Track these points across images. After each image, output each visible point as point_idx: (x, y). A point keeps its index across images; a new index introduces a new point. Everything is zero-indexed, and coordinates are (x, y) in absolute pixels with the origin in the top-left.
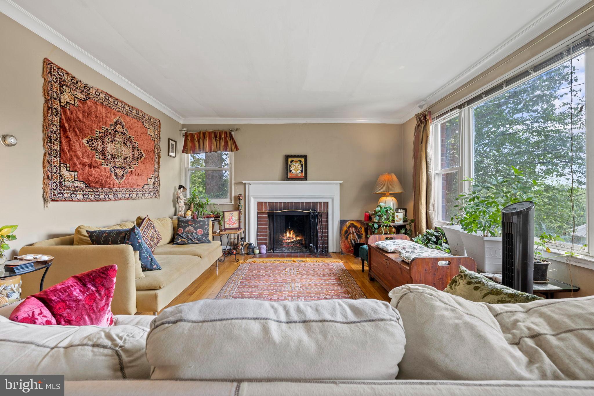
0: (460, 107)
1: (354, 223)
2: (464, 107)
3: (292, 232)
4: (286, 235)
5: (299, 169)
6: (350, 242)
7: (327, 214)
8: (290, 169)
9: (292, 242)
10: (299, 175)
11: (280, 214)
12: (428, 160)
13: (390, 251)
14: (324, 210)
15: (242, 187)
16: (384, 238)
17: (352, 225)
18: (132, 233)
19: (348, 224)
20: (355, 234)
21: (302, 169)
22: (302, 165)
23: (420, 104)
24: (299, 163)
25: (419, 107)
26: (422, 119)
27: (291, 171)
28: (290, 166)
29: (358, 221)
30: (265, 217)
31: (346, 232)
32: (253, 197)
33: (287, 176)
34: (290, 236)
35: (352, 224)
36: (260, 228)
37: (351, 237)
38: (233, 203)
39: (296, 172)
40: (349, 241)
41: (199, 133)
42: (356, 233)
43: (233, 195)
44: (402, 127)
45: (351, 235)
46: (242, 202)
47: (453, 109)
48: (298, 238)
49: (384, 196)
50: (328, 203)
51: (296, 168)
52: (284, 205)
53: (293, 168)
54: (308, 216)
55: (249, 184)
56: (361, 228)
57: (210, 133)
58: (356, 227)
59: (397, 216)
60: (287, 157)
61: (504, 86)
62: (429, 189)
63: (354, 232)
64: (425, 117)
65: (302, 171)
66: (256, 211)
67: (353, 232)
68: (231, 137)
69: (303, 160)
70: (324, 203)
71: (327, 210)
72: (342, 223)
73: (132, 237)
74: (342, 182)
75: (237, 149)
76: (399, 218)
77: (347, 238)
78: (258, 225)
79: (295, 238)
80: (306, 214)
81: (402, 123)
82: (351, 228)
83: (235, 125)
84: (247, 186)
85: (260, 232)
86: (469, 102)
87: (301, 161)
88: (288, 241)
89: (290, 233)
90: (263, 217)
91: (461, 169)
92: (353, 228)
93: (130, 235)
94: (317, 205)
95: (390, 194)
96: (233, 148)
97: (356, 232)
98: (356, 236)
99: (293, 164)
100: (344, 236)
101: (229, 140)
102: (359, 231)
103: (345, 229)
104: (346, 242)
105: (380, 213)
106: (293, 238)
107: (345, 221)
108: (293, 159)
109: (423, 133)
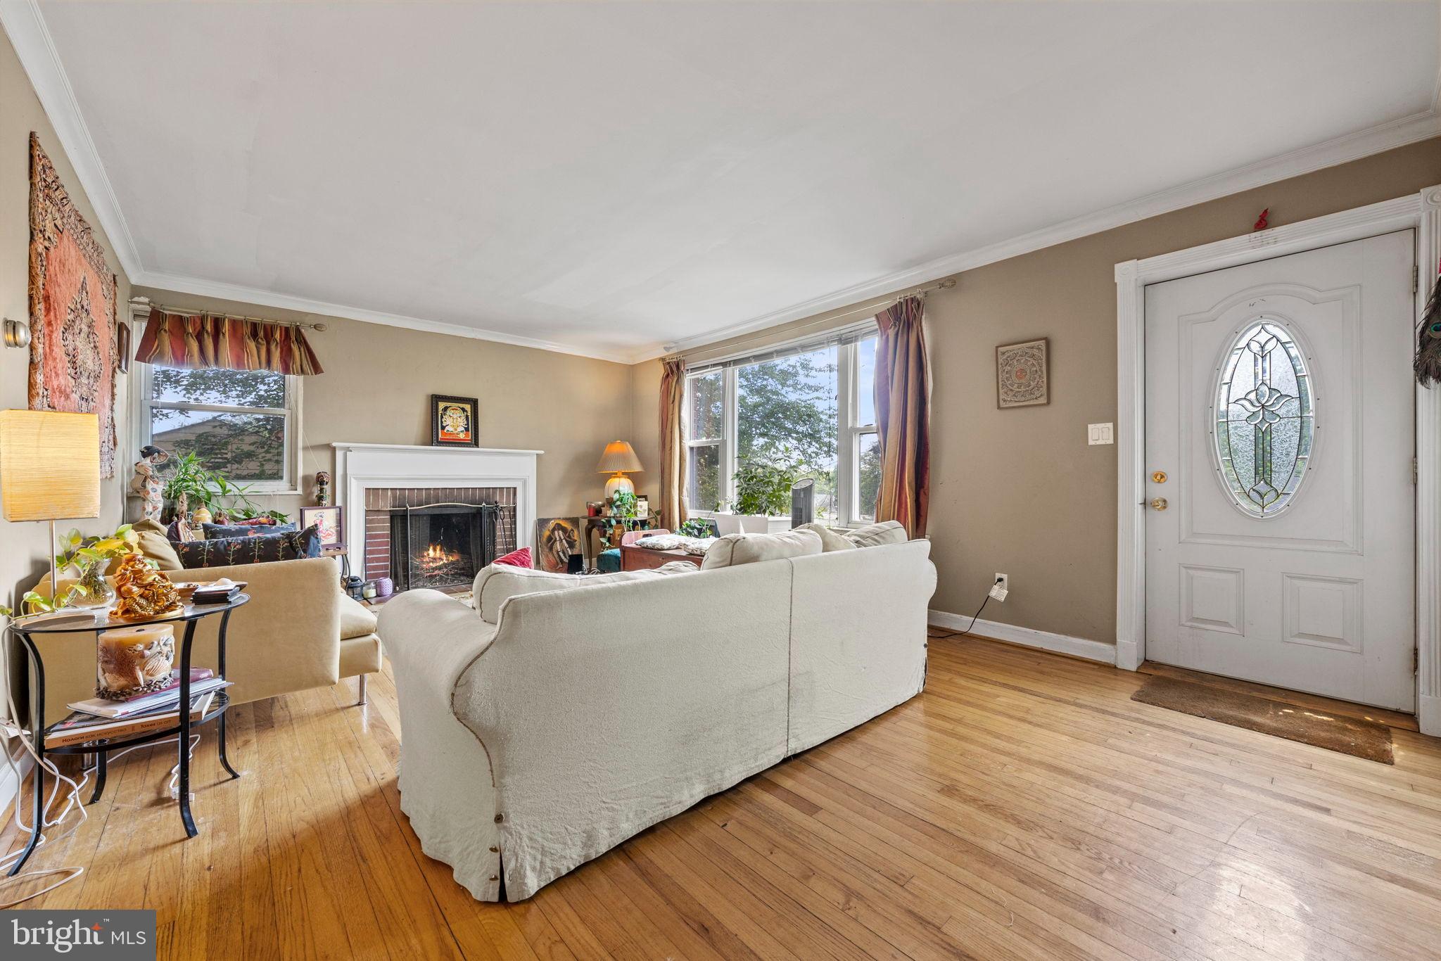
0: (724, 365)
1: (561, 522)
2: (730, 366)
3: (438, 548)
4: (428, 555)
5: (462, 424)
6: (556, 556)
7: (515, 509)
8: (442, 422)
9: (440, 568)
10: (462, 436)
11: (421, 513)
12: (682, 427)
13: (666, 548)
14: (508, 502)
15: (325, 456)
16: (642, 535)
17: (558, 527)
18: (312, 539)
19: (551, 525)
20: (564, 541)
21: (468, 424)
22: (467, 417)
23: (666, 346)
24: (459, 413)
25: (665, 348)
26: (675, 369)
27: (443, 428)
28: (442, 417)
29: (566, 519)
30: (383, 521)
31: (550, 539)
32: (355, 478)
33: (434, 436)
34: (435, 556)
35: (558, 525)
36: (371, 544)
37: (558, 546)
38: (300, 491)
39: (456, 430)
40: (555, 553)
41: (203, 319)
42: (566, 540)
43: (300, 473)
44: (631, 372)
45: (558, 543)
46: (327, 488)
47: (715, 365)
48: (451, 558)
49: (614, 477)
50: (515, 489)
51: (454, 422)
52: (428, 496)
53: (448, 421)
54: (478, 513)
55: (348, 449)
56: (572, 530)
57: (234, 323)
58: (564, 530)
59: (641, 507)
60: (436, 399)
61: (775, 355)
62: (683, 467)
63: (562, 538)
64: (678, 367)
65: (467, 429)
66: (363, 508)
67: (560, 538)
68: (302, 341)
69: (468, 407)
70: (508, 488)
71: (515, 503)
72: (541, 523)
73: (312, 545)
74: (542, 452)
75: (317, 368)
76: (643, 510)
77: (551, 549)
78: (367, 537)
79: (445, 558)
80: (474, 511)
81: (631, 364)
82: (556, 532)
83: (307, 314)
84: (339, 455)
85: (372, 552)
86: (736, 362)
87: (463, 410)
88: (431, 564)
89: (435, 550)
90: (379, 521)
91: (724, 442)
92: (560, 532)
93: (307, 543)
94: (494, 493)
95: (623, 473)
96: (307, 367)
97: (565, 538)
98: (566, 545)
99: (448, 413)
100: (547, 545)
101: (295, 347)
102: (569, 537)
103: (547, 533)
104: (550, 556)
105: (618, 503)
106: (441, 559)
107: (547, 521)
108: (448, 404)
109: (675, 388)
